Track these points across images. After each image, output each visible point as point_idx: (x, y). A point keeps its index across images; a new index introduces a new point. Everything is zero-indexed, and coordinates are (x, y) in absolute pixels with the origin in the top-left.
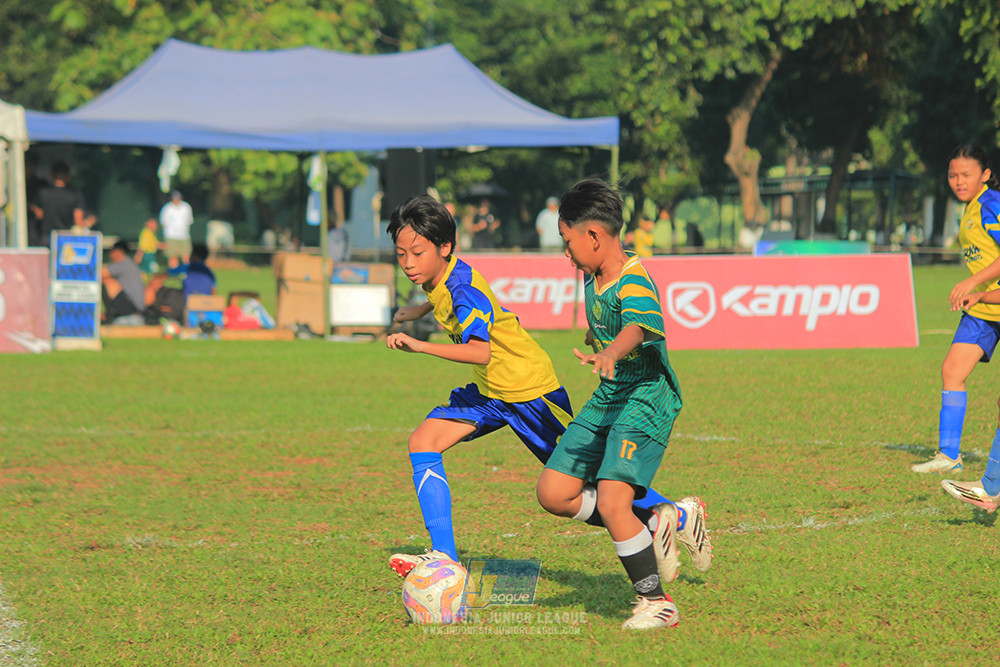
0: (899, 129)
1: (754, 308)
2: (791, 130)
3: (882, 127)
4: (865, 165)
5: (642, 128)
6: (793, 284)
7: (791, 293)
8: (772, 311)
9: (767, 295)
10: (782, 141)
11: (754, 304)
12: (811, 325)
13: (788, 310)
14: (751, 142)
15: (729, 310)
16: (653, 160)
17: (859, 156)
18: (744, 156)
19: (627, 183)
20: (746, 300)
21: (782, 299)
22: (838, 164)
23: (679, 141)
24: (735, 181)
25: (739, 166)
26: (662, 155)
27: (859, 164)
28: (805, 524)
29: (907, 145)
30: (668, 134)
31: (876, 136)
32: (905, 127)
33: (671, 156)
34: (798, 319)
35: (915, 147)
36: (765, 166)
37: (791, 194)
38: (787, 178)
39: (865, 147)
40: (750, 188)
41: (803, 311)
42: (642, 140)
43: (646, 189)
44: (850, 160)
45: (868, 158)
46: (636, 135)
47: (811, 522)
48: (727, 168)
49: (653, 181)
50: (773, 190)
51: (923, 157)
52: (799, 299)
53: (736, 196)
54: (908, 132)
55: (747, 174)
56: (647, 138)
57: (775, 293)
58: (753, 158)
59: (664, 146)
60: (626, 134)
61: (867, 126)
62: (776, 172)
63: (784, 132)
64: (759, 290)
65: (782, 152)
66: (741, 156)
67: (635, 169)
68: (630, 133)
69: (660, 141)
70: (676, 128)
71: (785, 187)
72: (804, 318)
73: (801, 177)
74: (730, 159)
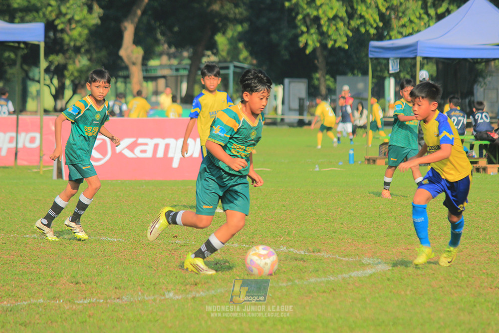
0: (236, 34)
1: (137, 152)
2: (163, 34)
3: (224, 33)
4: (213, 58)
5: (62, 31)
6: (163, 137)
7: (162, 142)
8: (149, 155)
9: (146, 144)
10: (157, 42)
11: (137, 150)
12: (175, 164)
13: (160, 154)
14: (137, 42)
15: (121, 153)
16: (70, 52)
17: (209, 53)
18: (132, 52)
19: (53, 68)
20: (131, 147)
21: (156, 146)
22: (196, 58)
23: (88, 40)
24: (126, 68)
25: (129, 57)
26: (77, 50)
27: (209, 58)
28: (167, 297)
29: (241, 45)
30: (80, 35)
31: (221, 40)
32: (239, 33)
33: (83, 50)
34: (167, 160)
35: (246, 47)
36: (146, 58)
37: (164, 77)
38: (162, 66)
39: (212, 46)
40: (136, 72)
41: (170, 155)
42: (62, 40)
43: (66, 73)
44: (203, 55)
45: (215, 54)
46: (59, 35)
47: (171, 295)
48: (120, 58)
49: (70, 67)
50: (152, 74)
51: (252, 53)
52: (167, 146)
53: (126, 78)
54: (241, 37)
55: (134, 64)
56: (66, 38)
57: (151, 142)
58: (138, 53)
59: (78, 44)
60: (51, 34)
61: (214, 33)
62: (153, 63)
63: (159, 36)
64: (140, 140)
65: (159, 49)
66: (130, 51)
67: (58, 59)
68: (55, 34)
69: (75, 40)
70: (86, 31)
71: (160, 73)
72: (172, 159)
73: (170, 67)
74: (122, 53)
